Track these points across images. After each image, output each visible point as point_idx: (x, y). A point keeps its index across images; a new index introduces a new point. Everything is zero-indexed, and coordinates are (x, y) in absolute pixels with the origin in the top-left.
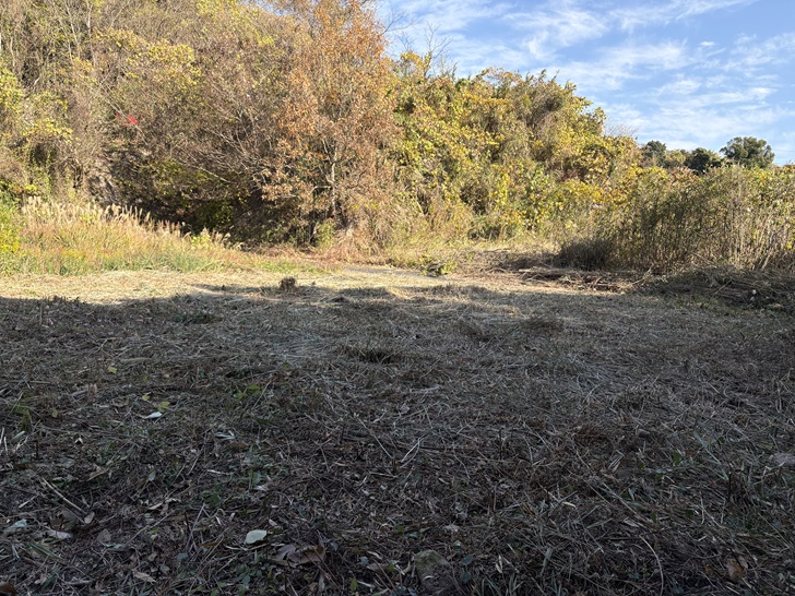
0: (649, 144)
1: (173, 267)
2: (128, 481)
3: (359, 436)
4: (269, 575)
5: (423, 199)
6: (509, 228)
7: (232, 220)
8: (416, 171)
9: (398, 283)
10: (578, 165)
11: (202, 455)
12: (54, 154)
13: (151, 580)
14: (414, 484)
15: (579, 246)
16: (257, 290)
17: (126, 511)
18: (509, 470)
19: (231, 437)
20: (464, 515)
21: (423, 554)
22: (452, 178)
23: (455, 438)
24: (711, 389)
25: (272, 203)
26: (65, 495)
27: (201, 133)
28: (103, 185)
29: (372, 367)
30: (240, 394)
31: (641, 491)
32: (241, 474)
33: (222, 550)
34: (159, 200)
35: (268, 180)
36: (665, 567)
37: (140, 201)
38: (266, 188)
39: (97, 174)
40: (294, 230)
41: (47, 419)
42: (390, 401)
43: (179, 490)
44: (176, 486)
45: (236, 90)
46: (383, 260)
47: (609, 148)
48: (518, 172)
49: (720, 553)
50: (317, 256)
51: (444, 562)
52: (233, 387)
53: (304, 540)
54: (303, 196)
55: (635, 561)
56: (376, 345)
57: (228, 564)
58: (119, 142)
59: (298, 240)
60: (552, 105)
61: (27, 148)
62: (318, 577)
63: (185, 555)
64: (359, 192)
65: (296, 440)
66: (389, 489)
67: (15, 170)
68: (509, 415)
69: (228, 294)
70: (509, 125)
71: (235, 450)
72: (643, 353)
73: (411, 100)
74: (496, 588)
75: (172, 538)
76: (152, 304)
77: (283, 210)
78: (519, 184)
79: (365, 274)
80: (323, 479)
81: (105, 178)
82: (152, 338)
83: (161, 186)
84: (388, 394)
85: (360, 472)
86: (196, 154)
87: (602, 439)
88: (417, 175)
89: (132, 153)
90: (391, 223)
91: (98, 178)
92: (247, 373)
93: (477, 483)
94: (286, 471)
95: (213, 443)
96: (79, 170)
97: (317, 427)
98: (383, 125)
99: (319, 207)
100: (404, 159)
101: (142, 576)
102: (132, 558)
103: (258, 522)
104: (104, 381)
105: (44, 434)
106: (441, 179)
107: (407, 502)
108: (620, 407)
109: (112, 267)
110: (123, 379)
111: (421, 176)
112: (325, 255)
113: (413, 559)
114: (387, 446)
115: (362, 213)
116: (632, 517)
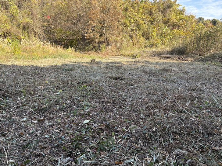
0: (199, 18)
1: (61, 57)
2: (52, 109)
3: (114, 98)
4: (90, 131)
5: (131, 36)
6: (156, 44)
7: (77, 45)
8: (129, 28)
9: (124, 60)
10: (177, 25)
11: (71, 102)
12: (28, 28)
13: (59, 132)
14: (129, 110)
15: (176, 48)
16: (85, 63)
17: (52, 116)
18: (156, 106)
19: (79, 98)
20: (144, 117)
21: (132, 126)
22: (139, 30)
23: (141, 98)
24: (217, 86)
25: (88, 39)
26: (36, 112)
27: (68, 20)
28: (42, 36)
29: (117, 81)
30: (81, 88)
31: (195, 111)
32: (82, 107)
33: (77, 125)
34: (57, 40)
35: (87, 33)
36: (202, 130)
37: (52, 40)
38: (86, 35)
39: (40, 33)
40: (94, 47)
41: (30, 94)
42: (122, 89)
43: (65, 111)
44: (65, 110)
45: (77, 7)
46: (120, 54)
47: (187, 19)
48: (159, 27)
49: (219, 127)
50: (101, 54)
51: (138, 128)
52: (79, 86)
53: (99, 123)
54: (97, 37)
55: (193, 128)
56: (118, 75)
57: (79, 128)
58: (45, 24)
59: (96, 50)
60: (169, 7)
61: (21, 26)
62: (103, 131)
63: (68, 126)
64: (112, 35)
65: (97, 99)
66: (122, 110)
67: (18, 32)
68: (156, 92)
69: (77, 64)
70: (156, 13)
71: (80, 101)
72: (196, 77)
73: (127, 7)
74: (153, 135)
75: (64, 122)
76: (56, 67)
77: (91, 41)
78: (159, 31)
79: (114, 58)
80: (104, 108)
81: (42, 34)
82: (57, 74)
83: (58, 36)
84: (122, 88)
85: (114, 106)
86: (67, 26)
87: (184, 98)
88: (129, 29)
89: (49, 27)
90: (122, 44)
91: (40, 34)
92: (83, 82)
93: (147, 109)
94: (94, 106)
95: (74, 99)
96: (35, 32)
97: (102, 95)
98: (119, 15)
99: (101, 40)
100: (125, 25)
101: (56, 131)
102: (54, 126)
103: (87, 118)
104: (44, 85)
105: (30, 98)
106: (136, 30)
107: (128, 114)
108: (189, 90)
109: (45, 58)
110: (49, 85)
111: (130, 30)
112: (103, 54)
113: (129, 127)
114: (121, 100)
115: (114, 41)
116: (193, 117)
